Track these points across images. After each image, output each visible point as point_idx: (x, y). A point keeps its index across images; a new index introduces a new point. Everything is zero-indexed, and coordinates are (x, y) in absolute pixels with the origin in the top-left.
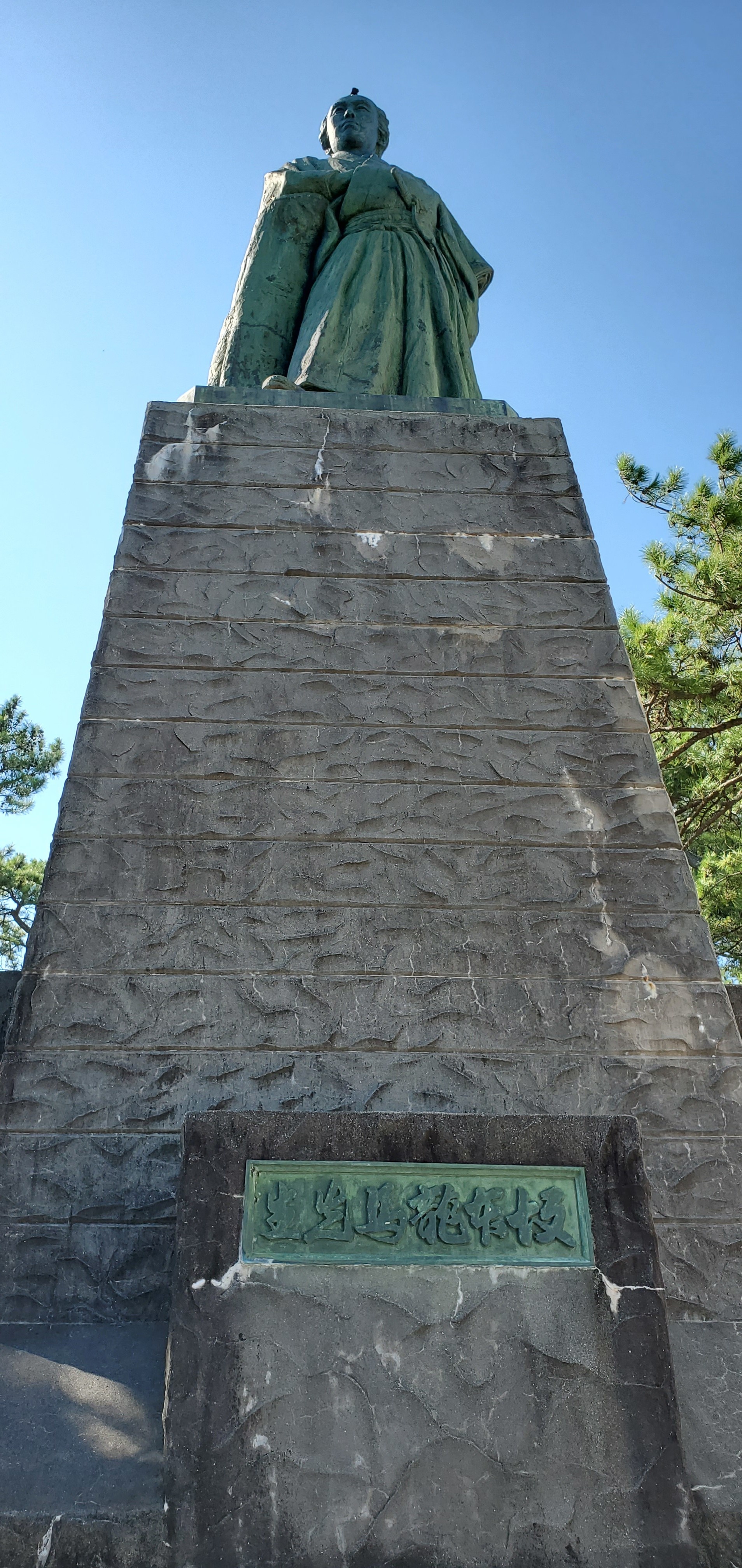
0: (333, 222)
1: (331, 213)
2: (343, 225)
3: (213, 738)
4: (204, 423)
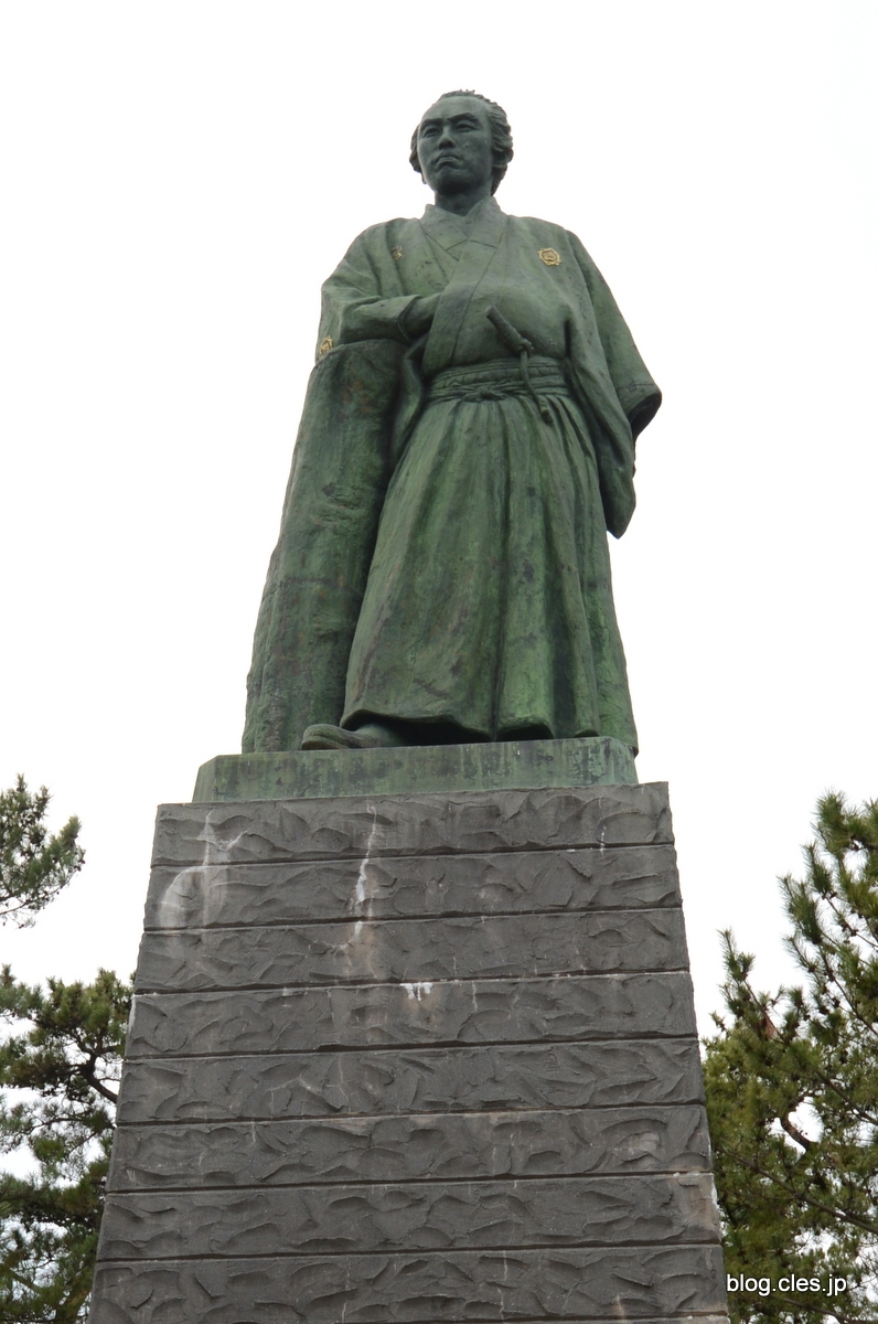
3: (236, 1278)
4: (225, 831)
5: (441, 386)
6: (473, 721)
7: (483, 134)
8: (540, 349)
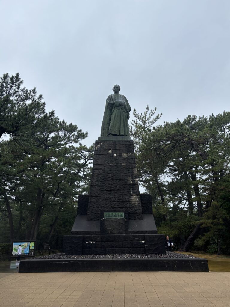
0: (113, 108)
1: (113, 106)
2: (114, 108)
3: (102, 176)
4: (100, 143)
5: (115, 108)
6: (118, 134)
7: (118, 88)
8: (123, 106)
